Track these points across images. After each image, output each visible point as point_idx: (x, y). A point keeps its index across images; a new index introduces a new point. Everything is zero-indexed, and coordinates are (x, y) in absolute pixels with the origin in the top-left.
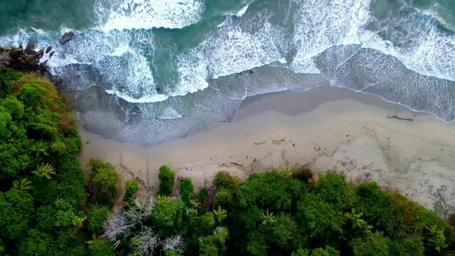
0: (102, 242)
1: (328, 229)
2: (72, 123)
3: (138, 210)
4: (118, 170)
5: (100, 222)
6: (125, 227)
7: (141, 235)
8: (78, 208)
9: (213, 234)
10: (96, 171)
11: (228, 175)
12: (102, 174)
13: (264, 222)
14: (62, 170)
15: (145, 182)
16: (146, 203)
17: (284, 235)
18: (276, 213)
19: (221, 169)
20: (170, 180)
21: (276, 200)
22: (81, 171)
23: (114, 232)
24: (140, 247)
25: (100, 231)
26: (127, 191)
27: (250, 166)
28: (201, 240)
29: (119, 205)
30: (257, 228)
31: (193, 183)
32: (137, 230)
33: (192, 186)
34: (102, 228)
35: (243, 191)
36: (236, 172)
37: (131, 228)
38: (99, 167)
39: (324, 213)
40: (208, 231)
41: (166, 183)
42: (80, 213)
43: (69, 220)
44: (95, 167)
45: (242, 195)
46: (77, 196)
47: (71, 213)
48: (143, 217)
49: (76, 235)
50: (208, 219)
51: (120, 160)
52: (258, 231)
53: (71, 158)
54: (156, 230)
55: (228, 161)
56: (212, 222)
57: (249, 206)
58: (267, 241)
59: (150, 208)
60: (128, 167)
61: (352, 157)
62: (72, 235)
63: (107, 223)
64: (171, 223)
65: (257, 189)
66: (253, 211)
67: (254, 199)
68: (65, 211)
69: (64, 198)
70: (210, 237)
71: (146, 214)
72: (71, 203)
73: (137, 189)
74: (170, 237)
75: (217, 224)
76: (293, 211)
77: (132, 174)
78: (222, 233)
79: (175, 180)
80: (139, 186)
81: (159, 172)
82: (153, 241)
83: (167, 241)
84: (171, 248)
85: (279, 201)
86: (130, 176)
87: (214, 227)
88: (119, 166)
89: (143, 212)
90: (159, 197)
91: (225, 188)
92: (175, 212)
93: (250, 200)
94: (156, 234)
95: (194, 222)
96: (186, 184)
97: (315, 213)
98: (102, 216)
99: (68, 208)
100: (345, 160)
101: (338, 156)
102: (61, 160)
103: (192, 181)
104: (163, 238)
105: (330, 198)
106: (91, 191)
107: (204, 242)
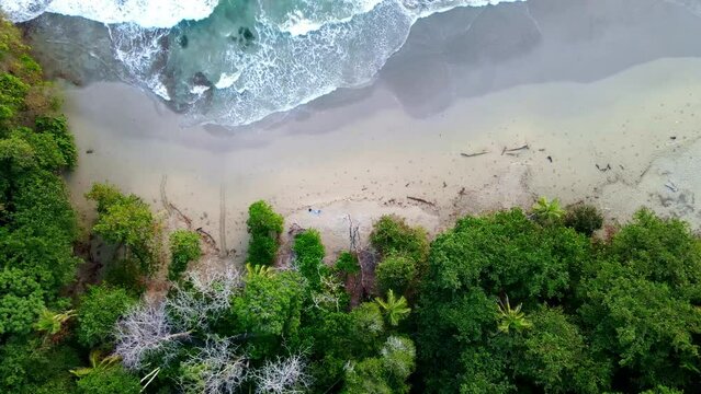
0: (110, 372)
1: (664, 344)
2: (54, 106)
3: (198, 296)
4: (157, 212)
5: (109, 323)
6: (167, 338)
7: (205, 356)
8: (56, 293)
9: (379, 356)
10: (105, 211)
11: (402, 223)
12: (118, 215)
13: (504, 327)
14: (22, 203)
15: (217, 238)
16: (218, 279)
17: (555, 359)
18: (528, 304)
19: (387, 212)
20: (273, 235)
21: (530, 274)
22: (66, 207)
23: (140, 349)
24: (202, 383)
25: (106, 345)
26: (175, 256)
27: (451, 204)
28: (350, 368)
29: (158, 290)
30: (484, 342)
31: (323, 243)
32: (194, 343)
33: (321, 247)
34: (110, 339)
35: (449, 252)
36: (419, 218)
37: (182, 339)
38: (113, 202)
39: (650, 305)
40: (366, 347)
41: (263, 240)
42: (61, 302)
43: (29, 317)
44: (104, 201)
45: (446, 261)
46: (54, 263)
47: (36, 301)
48: (209, 313)
49: (48, 354)
50: (369, 317)
51: (163, 192)
52: (488, 348)
53: (46, 180)
54: (239, 345)
55: (401, 193)
56: (377, 327)
57: (464, 287)
58: (508, 372)
59: (226, 293)
60: (181, 207)
61: (682, 186)
62: (36, 355)
63: (124, 326)
64: (278, 328)
65: (481, 248)
66: (475, 298)
67: (477, 272)
68: (20, 295)
69: (22, 268)
70: (371, 362)
71: (215, 306)
72: (38, 279)
73: (198, 254)
74: (274, 360)
75: (389, 329)
76: (567, 301)
77: (188, 221)
78: (400, 352)
79: (284, 235)
80: (204, 247)
81: (248, 217)
82: (233, 370)
83: (267, 370)
84: (278, 387)
85: (537, 276)
86: (183, 226)
87: (382, 338)
88: (159, 204)
89: (209, 301)
90: (248, 266)
91: (398, 248)
92: (286, 300)
93: (468, 272)
94: (238, 353)
95: (332, 326)
96: (307, 245)
97: (631, 305)
98: (112, 310)
99: (30, 290)
100: (666, 193)
101: (653, 183)
102: (21, 182)
103: (322, 236)
104: (257, 364)
105: (659, 271)
106: (96, 258)
107: (359, 373)
